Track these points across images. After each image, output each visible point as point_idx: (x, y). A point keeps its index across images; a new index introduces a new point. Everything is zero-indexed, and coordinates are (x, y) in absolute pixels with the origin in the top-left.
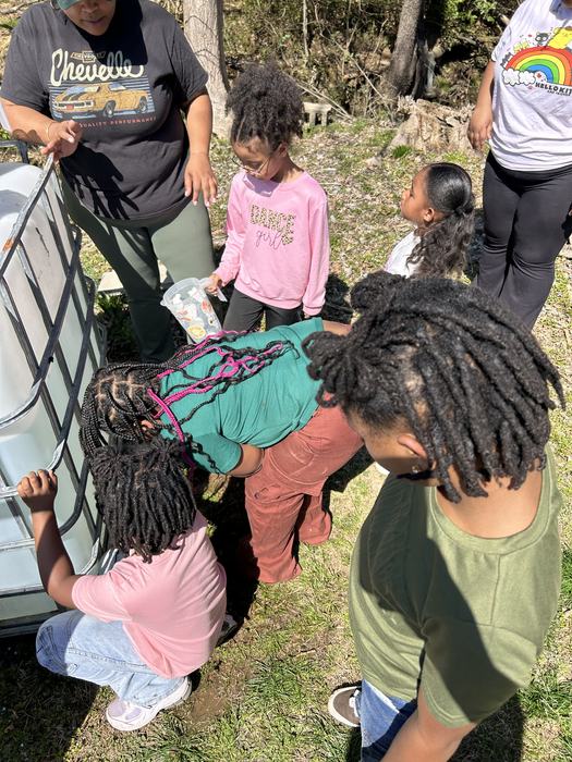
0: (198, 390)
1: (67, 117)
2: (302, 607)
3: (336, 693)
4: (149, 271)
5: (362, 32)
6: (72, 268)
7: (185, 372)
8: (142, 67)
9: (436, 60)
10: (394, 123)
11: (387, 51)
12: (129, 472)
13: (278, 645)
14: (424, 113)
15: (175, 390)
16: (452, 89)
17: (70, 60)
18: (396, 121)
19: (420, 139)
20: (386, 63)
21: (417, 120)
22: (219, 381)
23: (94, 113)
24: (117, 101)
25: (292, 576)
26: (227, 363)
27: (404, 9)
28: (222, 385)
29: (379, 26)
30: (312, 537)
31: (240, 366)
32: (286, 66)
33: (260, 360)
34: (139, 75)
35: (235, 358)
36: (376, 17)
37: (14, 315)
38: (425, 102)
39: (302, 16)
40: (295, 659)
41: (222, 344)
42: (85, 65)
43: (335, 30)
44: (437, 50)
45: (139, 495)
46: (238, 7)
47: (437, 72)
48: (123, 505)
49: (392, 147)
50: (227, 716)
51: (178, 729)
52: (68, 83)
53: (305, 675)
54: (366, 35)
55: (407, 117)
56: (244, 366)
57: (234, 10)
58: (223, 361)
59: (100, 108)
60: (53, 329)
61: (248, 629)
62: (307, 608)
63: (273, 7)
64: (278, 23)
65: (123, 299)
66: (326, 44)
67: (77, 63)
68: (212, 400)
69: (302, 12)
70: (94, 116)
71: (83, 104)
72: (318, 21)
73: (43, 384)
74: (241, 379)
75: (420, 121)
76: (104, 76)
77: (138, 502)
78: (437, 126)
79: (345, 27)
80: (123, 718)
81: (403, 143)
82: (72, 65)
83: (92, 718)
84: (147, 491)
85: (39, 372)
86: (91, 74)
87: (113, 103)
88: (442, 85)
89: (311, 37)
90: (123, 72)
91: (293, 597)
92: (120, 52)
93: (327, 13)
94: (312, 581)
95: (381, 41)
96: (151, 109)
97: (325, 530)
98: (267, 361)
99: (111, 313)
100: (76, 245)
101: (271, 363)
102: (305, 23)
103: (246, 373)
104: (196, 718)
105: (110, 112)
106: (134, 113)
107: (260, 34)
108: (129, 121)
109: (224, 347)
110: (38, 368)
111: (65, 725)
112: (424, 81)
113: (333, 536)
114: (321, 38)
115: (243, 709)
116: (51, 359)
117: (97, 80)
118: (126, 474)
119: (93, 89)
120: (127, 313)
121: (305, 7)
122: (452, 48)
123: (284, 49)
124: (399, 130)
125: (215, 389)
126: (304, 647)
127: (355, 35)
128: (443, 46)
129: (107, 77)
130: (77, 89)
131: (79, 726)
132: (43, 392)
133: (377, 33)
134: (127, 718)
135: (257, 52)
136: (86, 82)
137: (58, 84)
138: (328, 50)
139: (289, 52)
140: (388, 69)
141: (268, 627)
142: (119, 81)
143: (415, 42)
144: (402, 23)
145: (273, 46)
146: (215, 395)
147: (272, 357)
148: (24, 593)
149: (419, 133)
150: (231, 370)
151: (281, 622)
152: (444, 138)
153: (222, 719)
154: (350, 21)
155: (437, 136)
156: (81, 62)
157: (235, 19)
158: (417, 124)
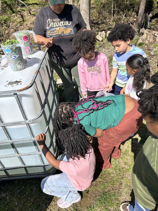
0: (85, 112)
1: (51, 36)
2: (112, 177)
3: (123, 204)
4: (70, 78)
5: (128, 11)
6: (51, 78)
7: (82, 106)
8: (71, 22)
9: (150, 18)
10: (138, 36)
11: (136, 16)
12: (69, 135)
13: (105, 188)
14: (148, 33)
15: (79, 111)
16: (155, 26)
17: (52, 22)
18: (139, 35)
19: (147, 40)
20: (135, 19)
21: (146, 35)
22: (91, 110)
23: (58, 35)
24: (64, 31)
25: (109, 167)
26: (94, 105)
27: (141, 4)
28: (92, 111)
29: (133, 9)
30: (115, 156)
31: (98, 106)
32: (107, 22)
33: (104, 105)
34: (70, 24)
35: (96, 104)
36: (133, 7)
37: (37, 91)
38: (148, 30)
39: (111, 8)
40: (110, 192)
41: (93, 99)
42: (56, 22)
43: (121, 11)
44: (151, 15)
45: (73, 141)
46: (94, 6)
47: (150, 21)
48: (69, 145)
49: (138, 43)
50: (90, 207)
51: (76, 209)
52: (52, 28)
53: (113, 198)
54: (129, 12)
55: (143, 34)
56: (99, 106)
57: (93, 7)
58: (93, 104)
59: (60, 33)
60: (46, 95)
61: (96, 182)
62: (113, 177)
63: (103, 6)
64: (105, 10)
65: (62, 86)
66: (118, 15)
67: (54, 22)
68: (89, 115)
69: (112, 7)
70: (58, 36)
71: (55, 33)
72: (116, 9)
73: (44, 110)
74: (97, 110)
75: (147, 35)
76: (61, 25)
77: (73, 143)
78: (152, 36)
79: (124, 10)
80: (62, 205)
81: (142, 42)
82: (53, 23)
83: (53, 203)
84: (75, 139)
85: (43, 107)
86: (58, 24)
87: (63, 32)
88: (152, 25)
89: (114, 13)
90: (66, 24)
91: (109, 173)
92: (65, 18)
93: (119, 7)
94: (115, 169)
95: (134, 13)
96: (73, 33)
97: (119, 154)
98: (106, 105)
99: (59, 90)
100: (52, 72)
101: (107, 106)
102: (112, 10)
103: (100, 108)
104: (82, 207)
105: (62, 34)
106: (69, 34)
107: (99, 13)
108: (67, 37)
109: (94, 100)
110: (43, 105)
111: (45, 205)
112: (147, 24)
113: (121, 156)
114: (117, 14)
115: (95, 206)
116: (46, 103)
117: (59, 26)
118: (68, 136)
119: (58, 28)
120: (63, 90)
121: (112, 5)
122: (155, 14)
123: (106, 17)
124: (140, 38)
125: (90, 112)
126: (113, 189)
127: (126, 12)
128: (152, 14)
129: (62, 25)
130: (54, 29)
131: (49, 205)
132: (44, 112)
133: (133, 11)
134: (63, 205)
135: (98, 18)
136: (56, 27)
137: (49, 28)
138: (119, 17)
139: (108, 18)
140: (136, 21)
141: (102, 182)
142: (65, 26)
143: (144, 13)
144: (140, 8)
145: (103, 16)
146: (90, 114)
147: (108, 104)
148: (36, 166)
149: (146, 39)
150: (95, 107)
151: (106, 180)
152: (154, 40)
153: (89, 208)
154: (125, 8)
155: (152, 39)
156: (55, 22)
157: (93, 10)
158: (146, 36)
